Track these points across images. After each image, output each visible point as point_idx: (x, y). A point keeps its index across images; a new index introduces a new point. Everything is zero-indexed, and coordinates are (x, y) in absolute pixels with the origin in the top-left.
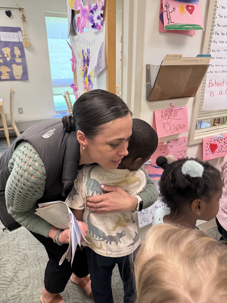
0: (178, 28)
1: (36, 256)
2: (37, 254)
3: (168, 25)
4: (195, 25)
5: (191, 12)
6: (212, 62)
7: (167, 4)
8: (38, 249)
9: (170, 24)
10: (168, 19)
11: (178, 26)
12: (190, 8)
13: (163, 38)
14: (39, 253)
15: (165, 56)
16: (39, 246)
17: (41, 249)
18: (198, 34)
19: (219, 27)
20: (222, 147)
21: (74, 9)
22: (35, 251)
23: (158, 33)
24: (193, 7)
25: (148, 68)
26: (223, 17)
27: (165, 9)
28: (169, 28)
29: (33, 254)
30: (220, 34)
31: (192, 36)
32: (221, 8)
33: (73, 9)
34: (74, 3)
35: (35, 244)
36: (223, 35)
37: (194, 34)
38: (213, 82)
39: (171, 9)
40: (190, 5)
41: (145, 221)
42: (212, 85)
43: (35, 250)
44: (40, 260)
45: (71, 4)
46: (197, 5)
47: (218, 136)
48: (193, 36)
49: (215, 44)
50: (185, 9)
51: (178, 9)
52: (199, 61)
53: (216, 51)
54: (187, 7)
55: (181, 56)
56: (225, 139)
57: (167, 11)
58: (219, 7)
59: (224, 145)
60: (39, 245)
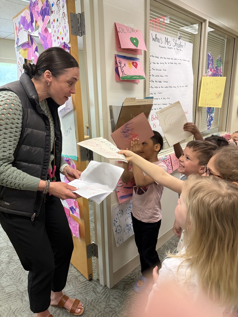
0: (129, 78)
1: (9, 311)
2: (11, 308)
3: (123, 76)
4: (140, 76)
5: (136, 67)
6: (154, 102)
7: (120, 61)
8: (10, 302)
9: (124, 75)
10: (122, 72)
11: (129, 77)
12: (135, 64)
13: (119, 85)
14: (12, 306)
15: (125, 99)
16: (9, 300)
17: (13, 301)
18: (141, 82)
19: (153, 77)
20: (168, 166)
21: (27, 59)
22: (7, 306)
23: (115, 82)
24: (136, 63)
25: (111, 108)
26: (155, 70)
27: (119, 65)
28: (124, 78)
29: (6, 309)
30: (155, 82)
31: (137, 83)
32: (153, 63)
33: (25, 58)
34: (27, 53)
35: (5, 299)
36: (156, 83)
37: (139, 82)
38: (154, 117)
39: (123, 65)
40: (135, 62)
41: (120, 240)
42: (154, 119)
43: (7, 304)
44: (16, 312)
45: (23, 54)
46: (138, 62)
47: (164, 158)
48: (139, 83)
49: (152, 89)
50: (132, 65)
51: (127, 65)
52: (146, 101)
53: (153, 94)
54: (133, 63)
55: (135, 99)
56: (168, 160)
57: (120, 66)
58: (151, 63)
59: (169, 165)
60: (9, 298)
